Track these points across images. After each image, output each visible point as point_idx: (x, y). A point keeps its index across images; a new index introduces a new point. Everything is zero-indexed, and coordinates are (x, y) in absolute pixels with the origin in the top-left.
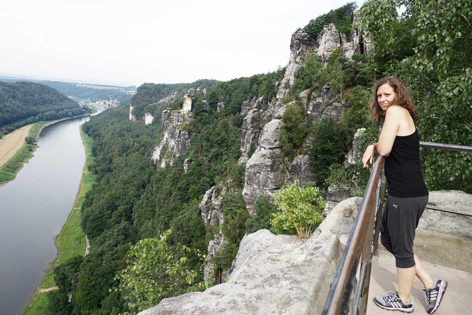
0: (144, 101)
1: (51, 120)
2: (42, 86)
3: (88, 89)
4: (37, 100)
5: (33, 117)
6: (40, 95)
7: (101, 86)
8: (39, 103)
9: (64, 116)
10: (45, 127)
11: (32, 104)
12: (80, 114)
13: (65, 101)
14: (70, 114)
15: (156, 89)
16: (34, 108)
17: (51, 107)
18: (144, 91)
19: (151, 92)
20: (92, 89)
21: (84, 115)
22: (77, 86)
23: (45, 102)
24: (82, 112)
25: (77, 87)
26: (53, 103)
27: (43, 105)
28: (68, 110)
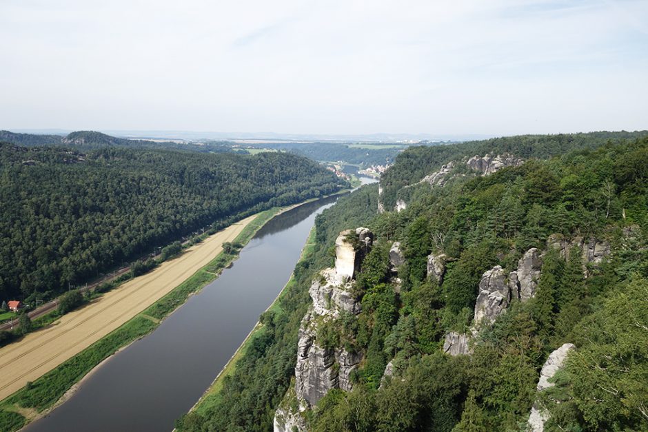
0: (400, 180)
1: (288, 204)
2: (288, 156)
3: (362, 150)
4: (276, 176)
5: (262, 203)
6: (282, 169)
7: (380, 144)
8: (279, 181)
9: (308, 197)
10: (276, 216)
11: (268, 182)
12: (333, 192)
13: (318, 175)
14: (317, 193)
15: (425, 156)
16: (269, 189)
17: (295, 185)
18: (405, 160)
19: (415, 162)
20: (366, 150)
21: (339, 193)
22: (350, 146)
23: (287, 178)
24: (336, 187)
25: (350, 149)
26: (298, 178)
27: (283, 183)
28: (316, 187)
